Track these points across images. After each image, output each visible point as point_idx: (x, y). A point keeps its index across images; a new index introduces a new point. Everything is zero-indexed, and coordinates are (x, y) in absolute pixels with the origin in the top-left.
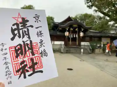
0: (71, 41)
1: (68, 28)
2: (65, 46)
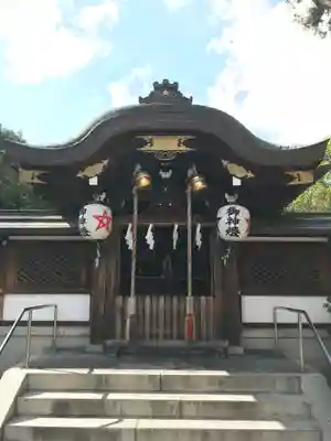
1: (99, 168)
2: (93, 341)
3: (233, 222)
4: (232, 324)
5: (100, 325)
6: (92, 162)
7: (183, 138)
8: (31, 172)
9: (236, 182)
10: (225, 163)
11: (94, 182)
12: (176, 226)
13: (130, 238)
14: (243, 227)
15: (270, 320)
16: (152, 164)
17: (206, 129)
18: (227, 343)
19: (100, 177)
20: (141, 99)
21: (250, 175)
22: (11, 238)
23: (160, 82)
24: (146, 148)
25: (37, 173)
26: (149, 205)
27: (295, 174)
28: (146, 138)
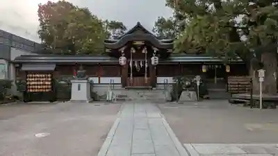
0: (133, 76)
1: (124, 48)
2: (123, 87)
3: (155, 60)
4: (154, 84)
5: (124, 84)
6: (122, 47)
7: (143, 41)
8: (108, 49)
10: (153, 47)
11: (123, 52)
13: (131, 64)
14: (157, 62)
15: (163, 82)
16: (135, 47)
17: (148, 39)
18: (152, 87)
19: (125, 50)
21: (158, 50)
22: (101, 64)
24: (135, 44)
25: (110, 50)
26: (135, 56)
27: (168, 50)
28: (135, 42)
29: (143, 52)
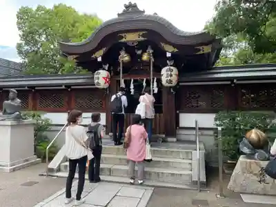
1: (101, 52)
6: (97, 49)
7: (141, 33)
8: (72, 56)
9: (169, 55)
10: (163, 44)
11: (100, 59)
12: (145, 80)
14: (174, 79)
15: (194, 126)
16: (130, 49)
18: (164, 136)
20: (119, 15)
21: (176, 50)
22: (72, 87)
23: (127, 4)
24: (124, 40)
25: (75, 56)
27: (201, 48)
28: (123, 35)
29: (145, 57)
